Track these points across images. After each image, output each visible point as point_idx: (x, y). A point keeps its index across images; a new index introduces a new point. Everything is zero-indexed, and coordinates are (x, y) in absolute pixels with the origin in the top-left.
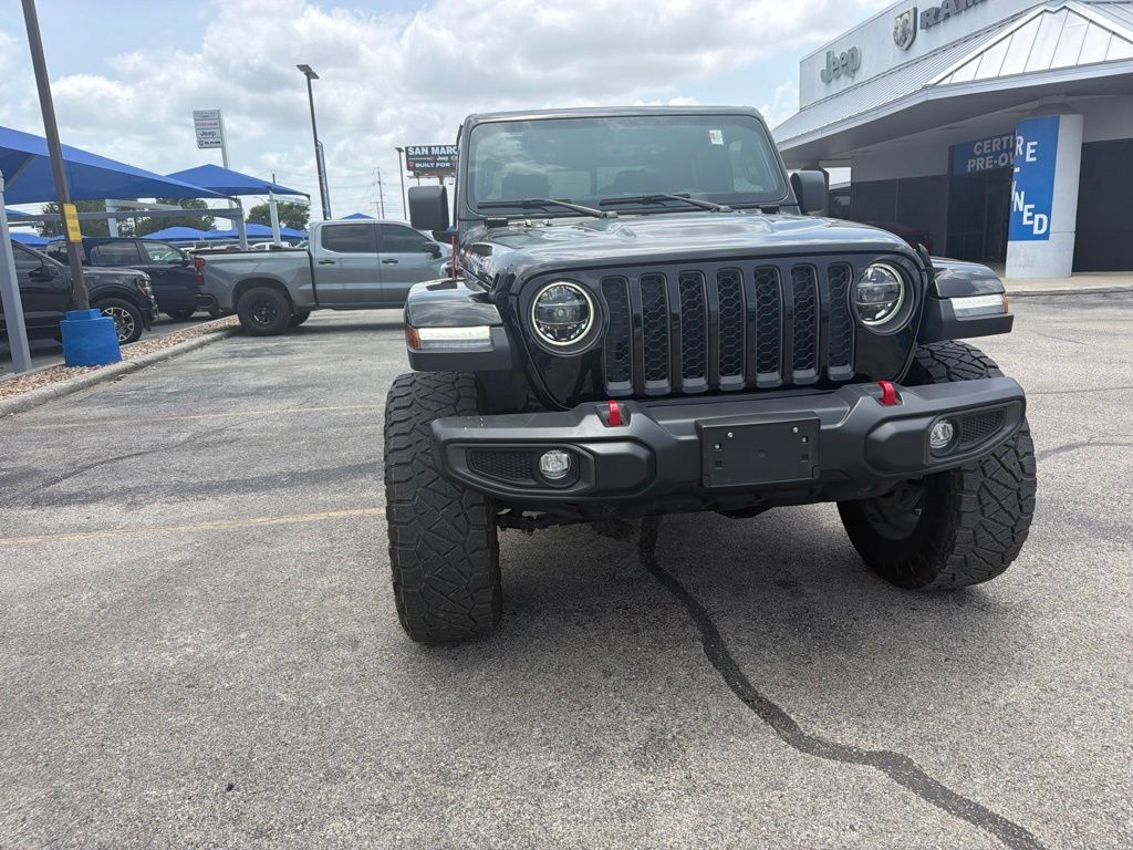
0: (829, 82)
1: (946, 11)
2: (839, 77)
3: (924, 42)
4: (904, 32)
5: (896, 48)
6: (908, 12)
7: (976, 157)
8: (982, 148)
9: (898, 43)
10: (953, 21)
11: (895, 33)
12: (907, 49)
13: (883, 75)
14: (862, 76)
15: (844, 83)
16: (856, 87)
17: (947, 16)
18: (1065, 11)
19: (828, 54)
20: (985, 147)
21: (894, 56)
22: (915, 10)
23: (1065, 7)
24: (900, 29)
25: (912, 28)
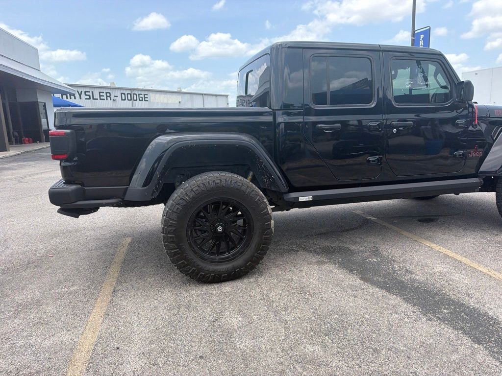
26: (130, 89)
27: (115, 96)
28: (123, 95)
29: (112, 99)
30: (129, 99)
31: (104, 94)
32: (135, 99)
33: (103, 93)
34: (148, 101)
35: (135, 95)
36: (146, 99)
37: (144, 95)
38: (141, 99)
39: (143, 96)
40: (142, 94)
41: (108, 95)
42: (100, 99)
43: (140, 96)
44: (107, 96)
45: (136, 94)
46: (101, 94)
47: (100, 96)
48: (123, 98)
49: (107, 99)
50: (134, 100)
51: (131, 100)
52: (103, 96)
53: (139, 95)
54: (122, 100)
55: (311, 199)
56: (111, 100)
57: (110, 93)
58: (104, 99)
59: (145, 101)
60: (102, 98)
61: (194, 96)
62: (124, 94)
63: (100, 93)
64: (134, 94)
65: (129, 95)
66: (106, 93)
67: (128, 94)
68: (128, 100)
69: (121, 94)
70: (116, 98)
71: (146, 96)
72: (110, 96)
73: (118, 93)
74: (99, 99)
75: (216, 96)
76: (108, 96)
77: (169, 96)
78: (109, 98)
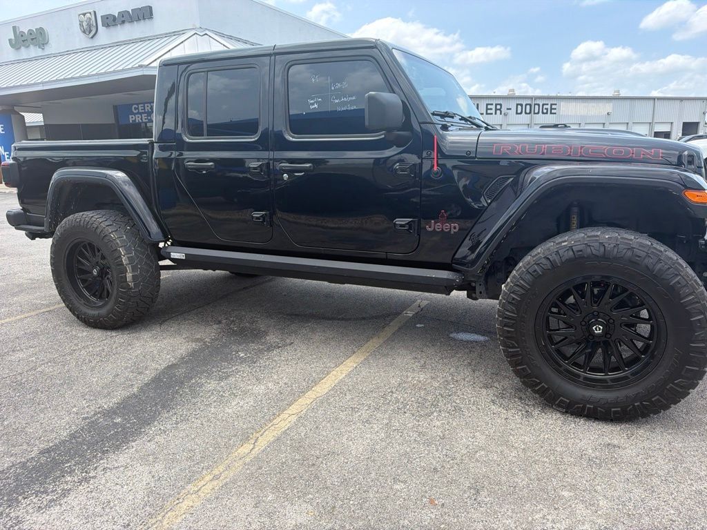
0: (18, 49)
1: (123, 19)
2: (28, 47)
3: (105, 36)
4: (89, 25)
5: (82, 34)
6: (90, 13)
7: (135, 114)
8: (138, 108)
9: (84, 32)
10: (127, 26)
11: (81, 25)
12: (92, 38)
13: (68, 53)
14: (49, 50)
15: (34, 51)
16: (42, 58)
17: (123, 22)
18: (206, 36)
19: (14, 28)
20: (140, 108)
21: (81, 41)
22: (95, 12)
23: (206, 34)
24: (85, 24)
25: (94, 24)
26: (531, 98)
27: (508, 109)
28: (519, 107)
29: (503, 113)
30: (528, 111)
31: (493, 107)
32: (536, 111)
33: (492, 104)
34: (555, 113)
35: (537, 107)
36: (553, 111)
37: (551, 105)
38: (545, 111)
39: (549, 107)
40: (548, 104)
41: (498, 107)
42: (487, 114)
43: (545, 107)
44: (496, 110)
45: (539, 105)
46: (489, 107)
47: (487, 109)
48: (519, 111)
49: (496, 113)
50: (534, 113)
51: (530, 113)
52: (491, 109)
53: (543, 105)
54: (517, 113)
55: (184, 258)
56: (501, 114)
57: (501, 105)
58: (492, 114)
59: (551, 113)
60: (489, 111)
61: (637, 103)
62: (521, 105)
63: (487, 105)
64: (535, 104)
65: (528, 107)
66: (496, 105)
67: (526, 105)
68: (526, 113)
69: (517, 105)
70: (508, 111)
71: (553, 107)
72: (500, 110)
73: (513, 104)
74: (485, 113)
75: (681, 99)
76: (498, 109)
77: (592, 104)
78: (498, 112)
